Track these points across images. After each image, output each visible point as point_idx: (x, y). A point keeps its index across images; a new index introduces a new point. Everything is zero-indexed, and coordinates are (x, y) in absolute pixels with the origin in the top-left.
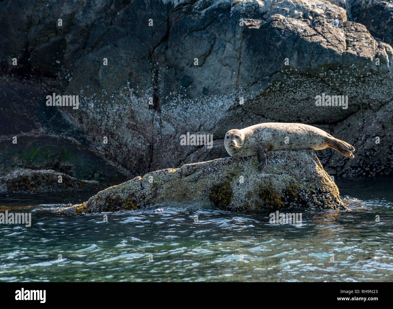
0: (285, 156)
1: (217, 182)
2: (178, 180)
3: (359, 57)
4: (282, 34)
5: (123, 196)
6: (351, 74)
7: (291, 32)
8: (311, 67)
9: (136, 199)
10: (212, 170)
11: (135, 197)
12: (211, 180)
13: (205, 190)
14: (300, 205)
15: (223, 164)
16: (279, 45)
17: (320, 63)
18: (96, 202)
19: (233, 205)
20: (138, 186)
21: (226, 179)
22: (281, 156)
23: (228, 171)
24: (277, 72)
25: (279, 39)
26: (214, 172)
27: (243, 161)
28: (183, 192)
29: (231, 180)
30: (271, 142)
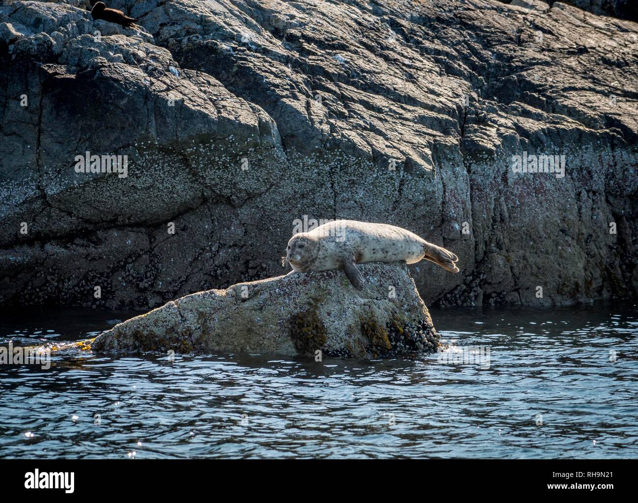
0: (377, 272)
1: (296, 311)
2: (234, 308)
3: (240, 124)
4: (123, 88)
5: (159, 331)
6: (226, 151)
7: (135, 85)
8: (178, 138)
9: (179, 336)
10: (282, 293)
11: (177, 333)
12: (286, 309)
13: (280, 323)
14: (408, 346)
15: (297, 284)
16: (124, 105)
17: (192, 133)
18: (118, 341)
19: (329, 345)
20: (177, 317)
21: (307, 307)
22: (373, 271)
23: (307, 294)
24: (129, 145)
25: (122, 96)
26: (284, 295)
27: (326, 279)
28: (246, 326)
29: (316, 307)
30: (359, 248)
